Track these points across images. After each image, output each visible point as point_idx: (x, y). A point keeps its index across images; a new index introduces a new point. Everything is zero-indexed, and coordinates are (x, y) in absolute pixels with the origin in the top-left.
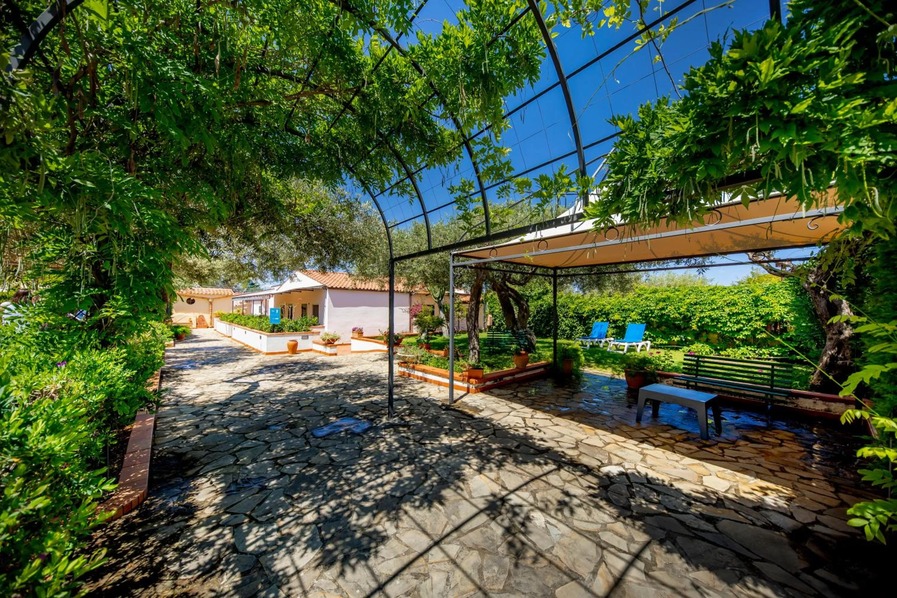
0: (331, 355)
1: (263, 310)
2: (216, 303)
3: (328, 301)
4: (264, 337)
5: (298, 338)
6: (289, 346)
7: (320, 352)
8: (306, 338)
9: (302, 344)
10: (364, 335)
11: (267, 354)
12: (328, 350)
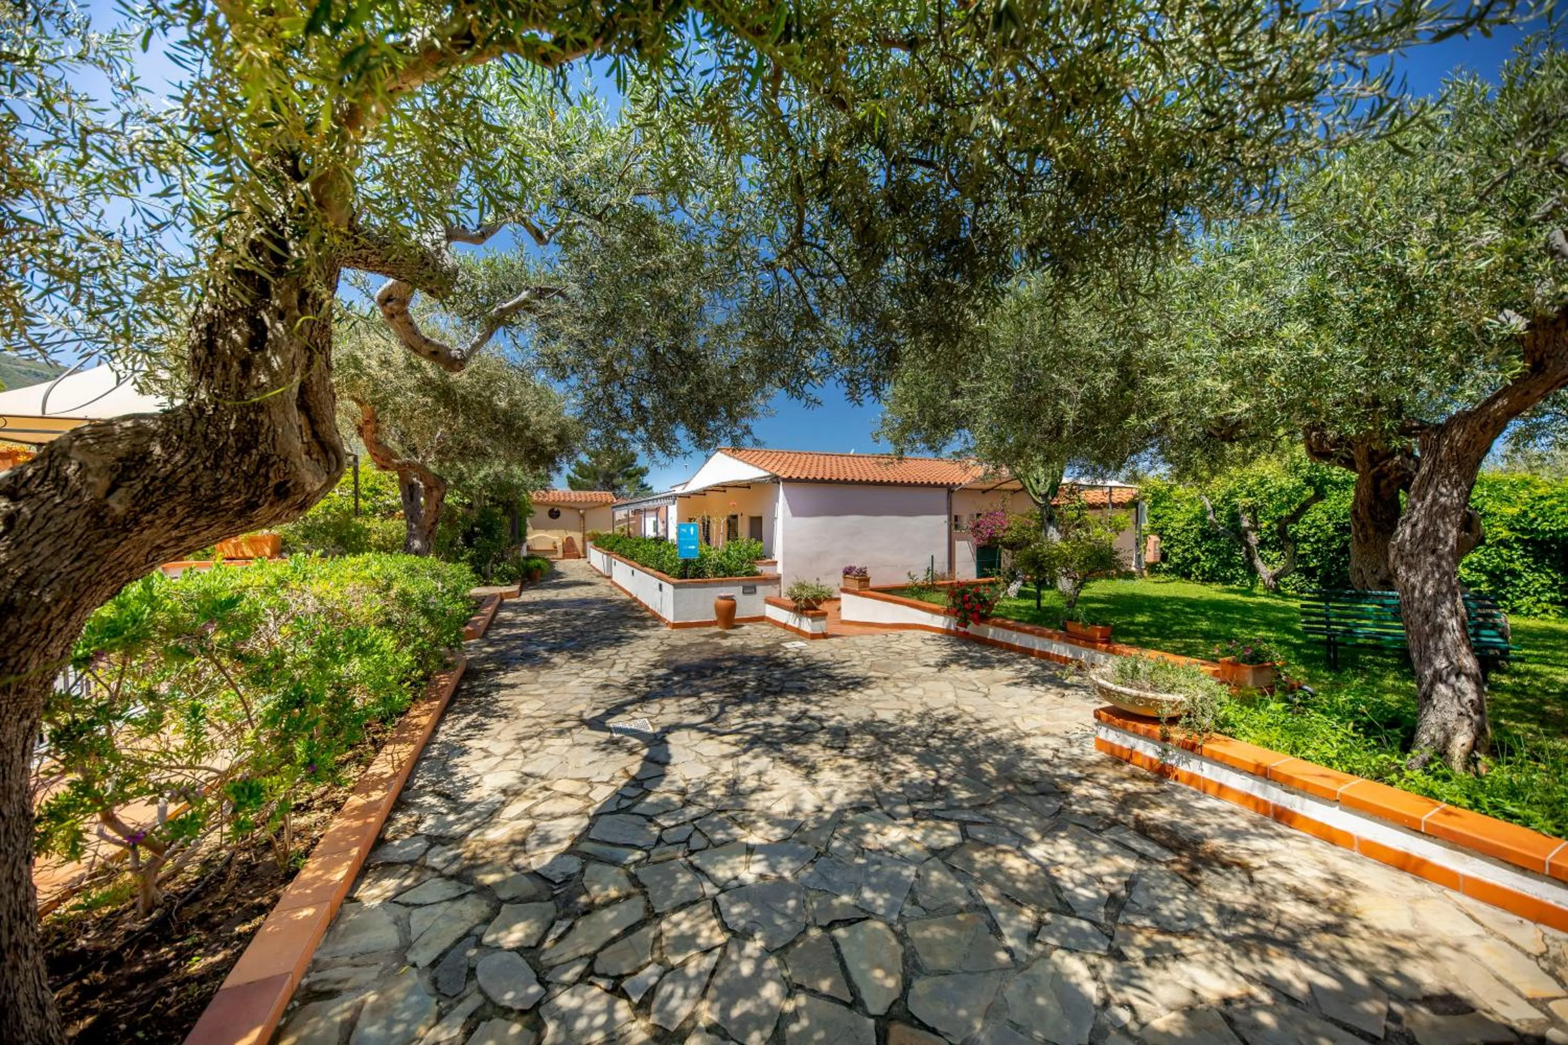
0: (814, 637)
1: (661, 527)
2: (591, 517)
3: (782, 507)
4: (668, 589)
5: (735, 591)
6: (718, 609)
7: (785, 626)
8: (750, 590)
9: (747, 606)
10: (872, 584)
11: (675, 626)
12: (807, 625)
